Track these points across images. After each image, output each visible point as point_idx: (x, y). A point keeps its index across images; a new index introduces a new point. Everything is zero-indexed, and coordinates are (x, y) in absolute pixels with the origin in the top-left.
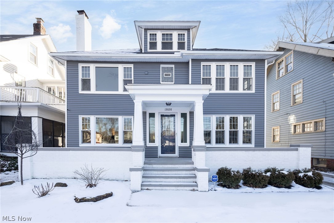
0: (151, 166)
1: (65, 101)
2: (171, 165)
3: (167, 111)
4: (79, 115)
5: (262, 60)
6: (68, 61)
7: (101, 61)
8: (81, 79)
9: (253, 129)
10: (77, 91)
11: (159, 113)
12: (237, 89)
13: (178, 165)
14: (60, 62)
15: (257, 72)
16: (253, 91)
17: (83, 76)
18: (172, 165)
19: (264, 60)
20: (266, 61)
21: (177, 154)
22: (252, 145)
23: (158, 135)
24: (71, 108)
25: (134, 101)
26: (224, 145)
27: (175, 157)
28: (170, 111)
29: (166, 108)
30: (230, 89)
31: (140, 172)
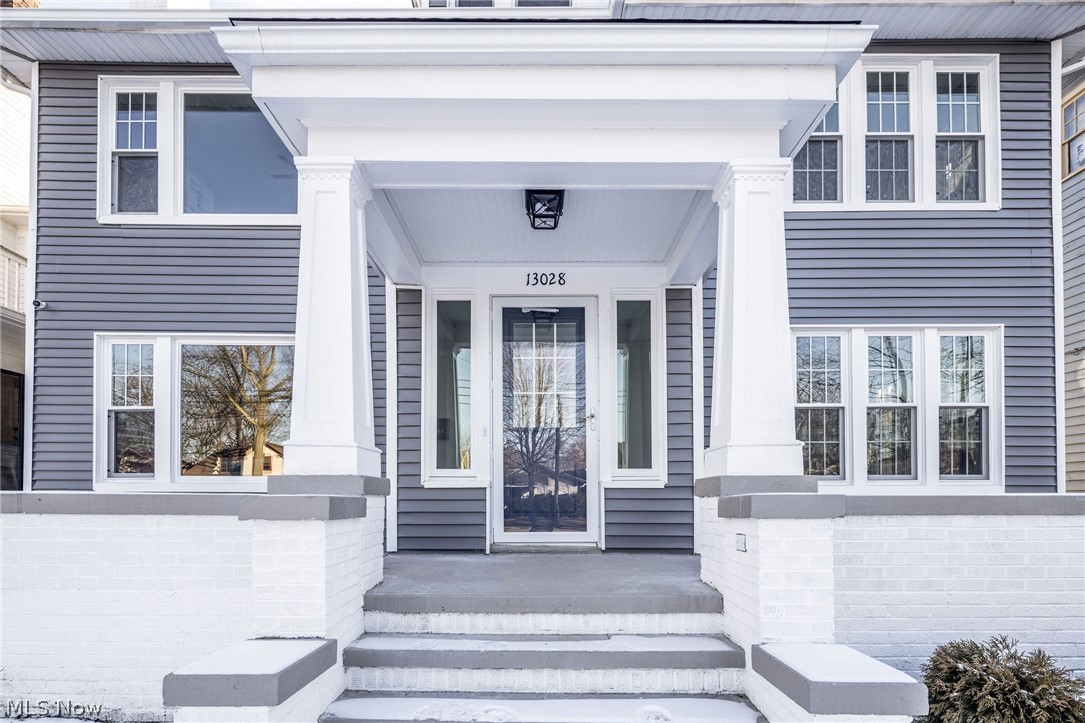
0: (413, 621)
1: (26, 260)
2: (556, 617)
3: (540, 289)
4: (95, 334)
5: (1037, 42)
6: (47, 66)
7: (211, 61)
8: (114, 154)
9: (992, 395)
10: (88, 214)
11: (493, 297)
12: (904, 194)
13: (607, 617)
14: (11, 74)
15: (1009, 106)
16: (992, 199)
17: (121, 140)
18: (568, 618)
19: (1046, 43)
20: (1057, 50)
21: (595, 532)
22: (992, 485)
23: (488, 426)
24: (58, 297)
25: (297, 160)
26: (843, 483)
27: (587, 551)
28: (556, 289)
29: (532, 270)
30: (871, 195)
31: (265, 709)
